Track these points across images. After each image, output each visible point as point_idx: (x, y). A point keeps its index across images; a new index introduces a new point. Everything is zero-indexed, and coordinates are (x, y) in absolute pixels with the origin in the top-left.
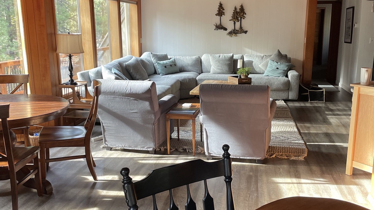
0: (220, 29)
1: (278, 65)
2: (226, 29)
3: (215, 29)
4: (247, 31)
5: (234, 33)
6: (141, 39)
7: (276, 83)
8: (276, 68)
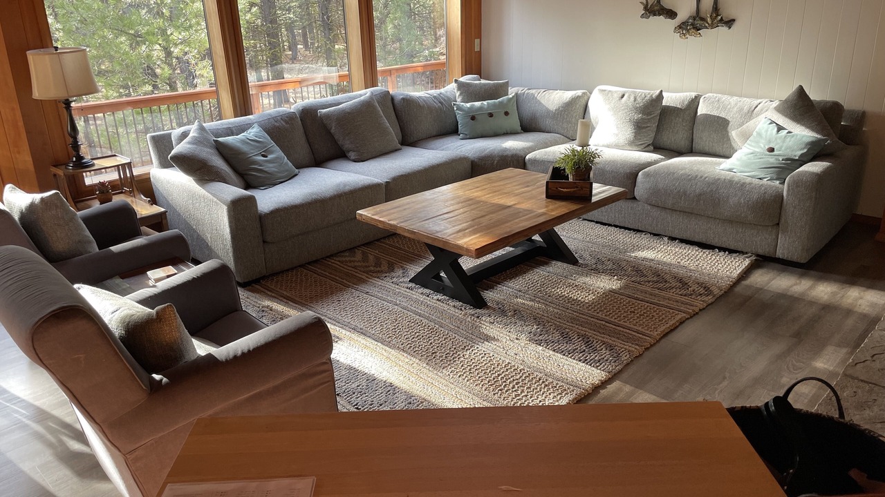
0: (655, 15)
1: (776, 139)
2: (671, 14)
3: (642, 16)
4: (734, 20)
5: (694, 28)
6: (477, 41)
7: (733, 201)
8: (767, 147)
